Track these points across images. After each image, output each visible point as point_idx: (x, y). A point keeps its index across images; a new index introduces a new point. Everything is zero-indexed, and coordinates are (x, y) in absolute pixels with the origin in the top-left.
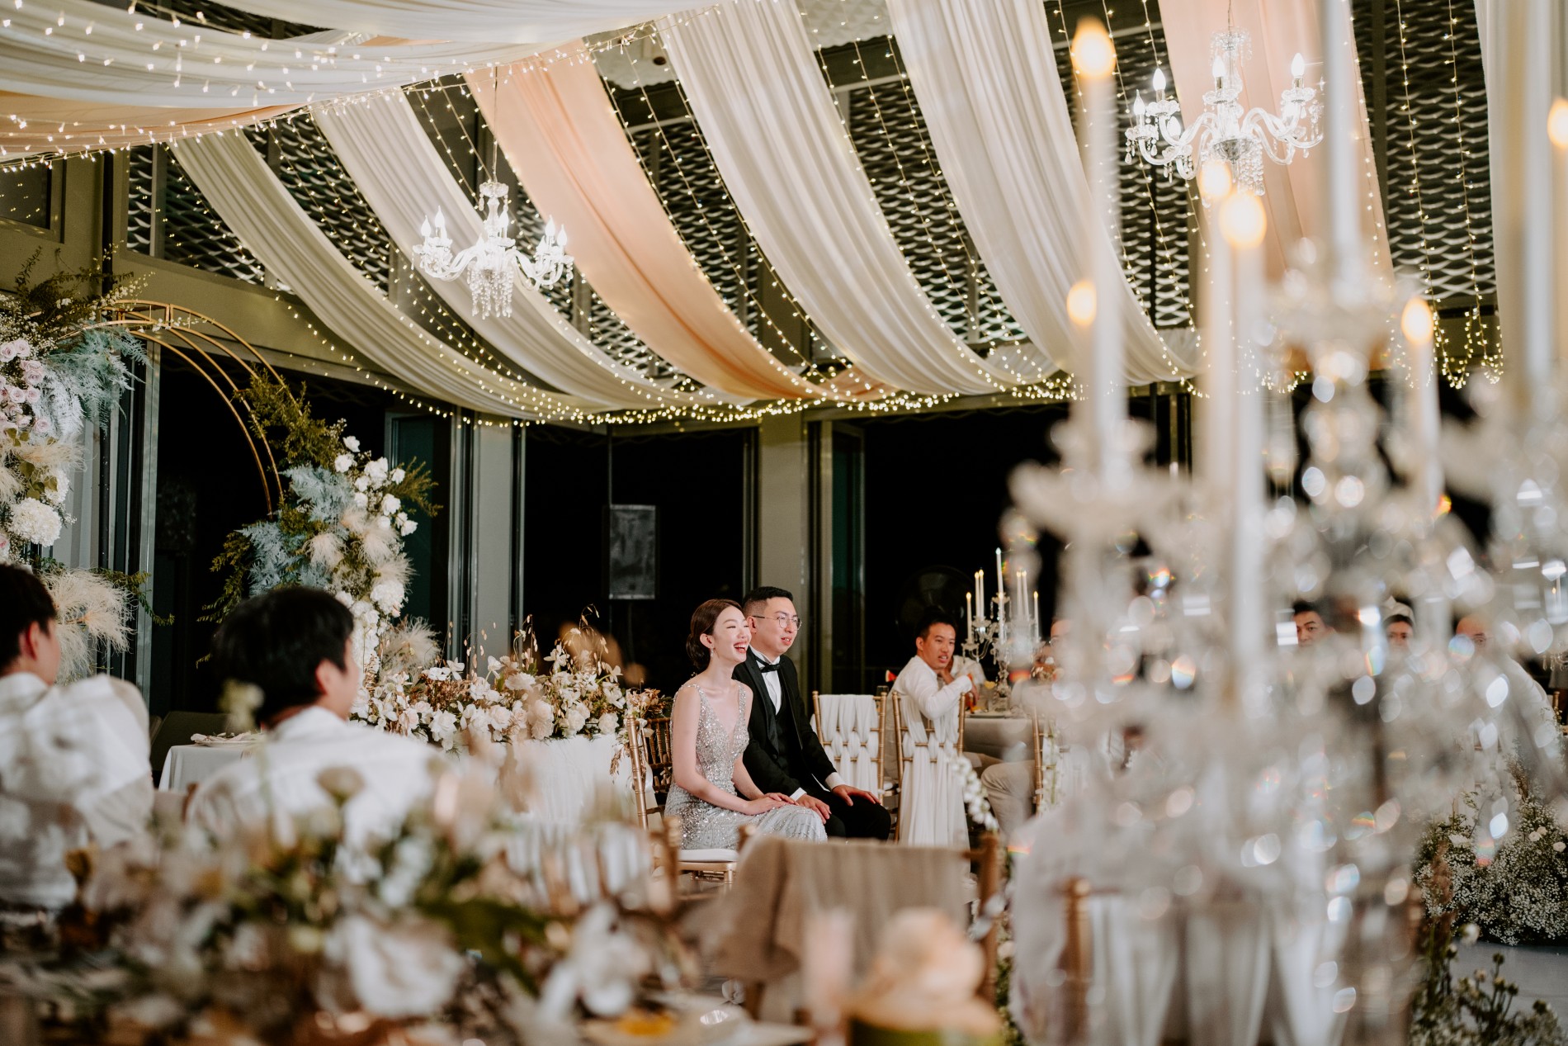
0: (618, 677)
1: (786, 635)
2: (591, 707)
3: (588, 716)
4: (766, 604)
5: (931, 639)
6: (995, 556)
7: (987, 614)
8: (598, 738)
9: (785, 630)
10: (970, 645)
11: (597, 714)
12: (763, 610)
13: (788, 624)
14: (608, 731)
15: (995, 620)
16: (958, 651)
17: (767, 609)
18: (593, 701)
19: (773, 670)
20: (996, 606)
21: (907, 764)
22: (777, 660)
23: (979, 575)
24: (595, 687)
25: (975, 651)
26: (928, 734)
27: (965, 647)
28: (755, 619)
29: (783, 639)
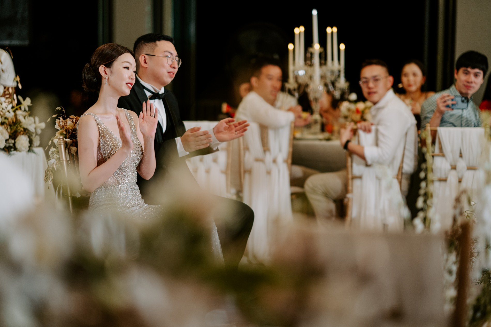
0: (29, 106)
1: (172, 70)
2: (9, 130)
3: (7, 137)
4: (156, 45)
5: (263, 78)
6: (311, 15)
7: (306, 59)
8: (14, 154)
9: (171, 66)
10: (291, 84)
11: (14, 136)
12: (153, 49)
13: (173, 62)
14: (23, 149)
15: (311, 65)
16: (283, 89)
17: (157, 48)
18: (10, 126)
19: (160, 99)
20: (312, 54)
21: (247, 176)
22: (162, 91)
23: (299, 30)
24: (12, 114)
25: (294, 90)
26: (265, 151)
27: (288, 86)
28: (147, 56)
29: (169, 72)
